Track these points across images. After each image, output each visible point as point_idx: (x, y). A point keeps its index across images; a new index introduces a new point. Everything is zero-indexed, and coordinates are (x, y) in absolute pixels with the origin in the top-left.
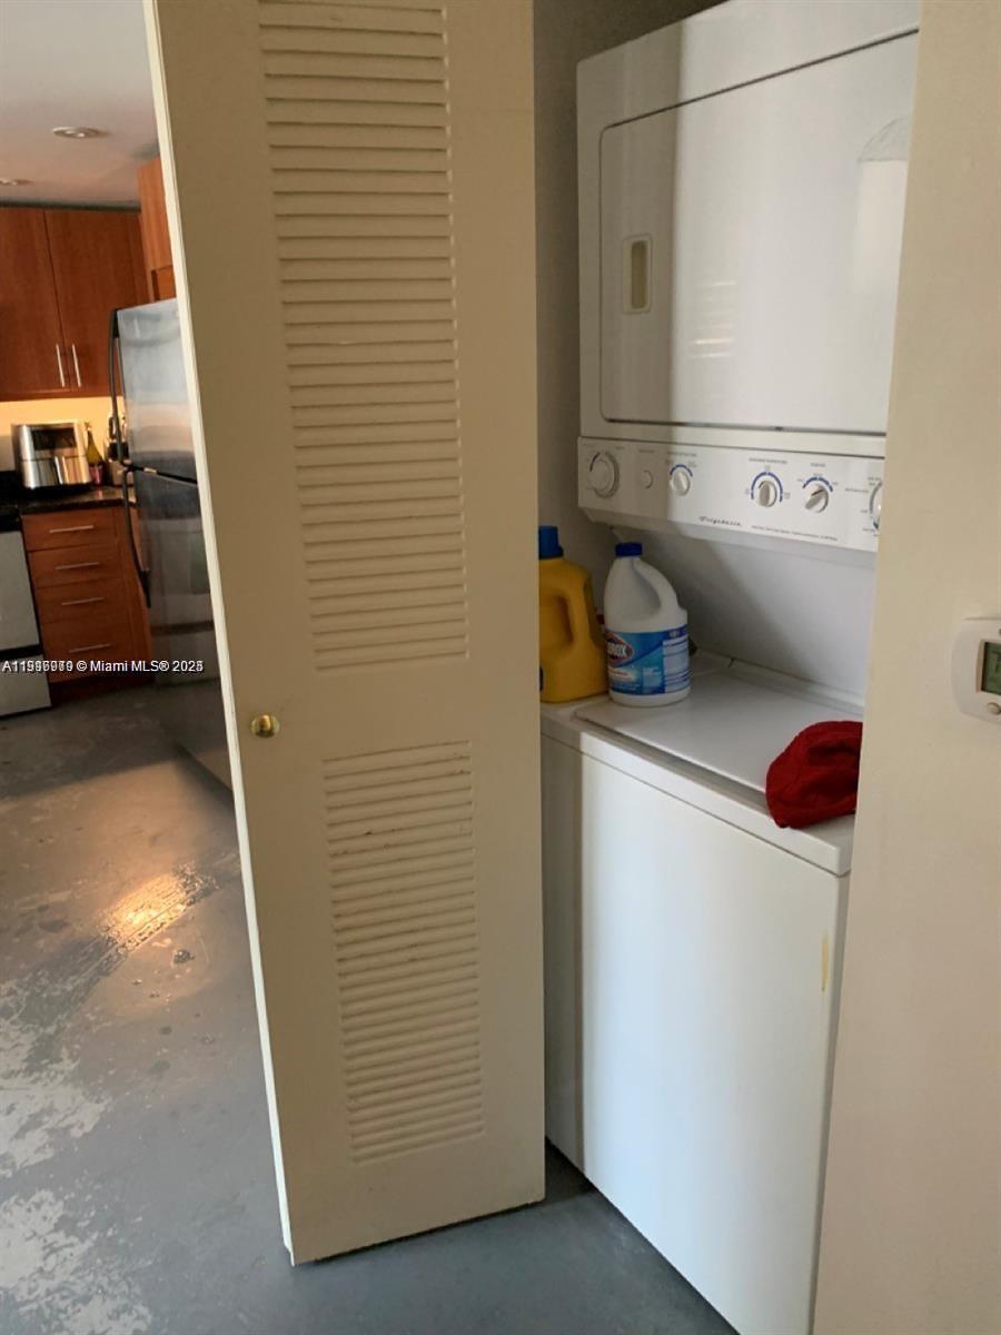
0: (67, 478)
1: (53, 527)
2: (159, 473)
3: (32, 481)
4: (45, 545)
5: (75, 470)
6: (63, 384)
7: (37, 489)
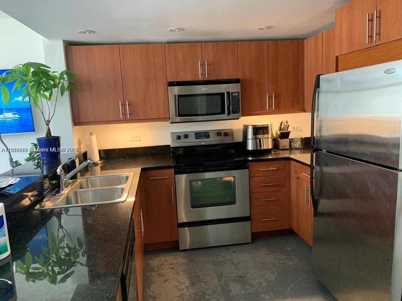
0: (265, 147)
1: (261, 168)
2: (327, 152)
3: (250, 147)
4: (257, 175)
5: (268, 144)
6: (267, 109)
7: (252, 151)
